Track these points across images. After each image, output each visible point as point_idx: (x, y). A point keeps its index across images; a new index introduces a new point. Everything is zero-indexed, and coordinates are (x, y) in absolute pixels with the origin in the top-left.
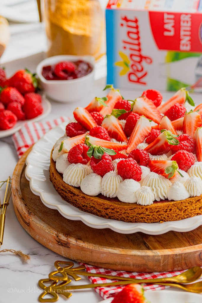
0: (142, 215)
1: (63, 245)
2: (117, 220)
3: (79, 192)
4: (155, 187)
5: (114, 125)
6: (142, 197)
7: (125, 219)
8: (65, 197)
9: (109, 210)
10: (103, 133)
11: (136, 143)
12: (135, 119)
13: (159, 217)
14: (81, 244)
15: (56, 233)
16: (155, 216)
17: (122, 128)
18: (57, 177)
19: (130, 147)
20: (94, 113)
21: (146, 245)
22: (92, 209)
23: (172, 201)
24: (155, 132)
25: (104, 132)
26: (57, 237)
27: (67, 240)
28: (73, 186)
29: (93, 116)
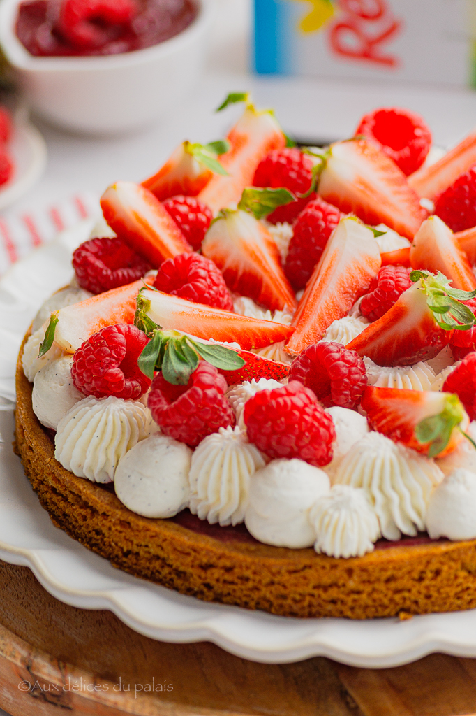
0: (333, 593)
1: (49, 698)
2: (246, 606)
3: (111, 504)
4: (381, 489)
5: (246, 248)
6: (331, 530)
7: (271, 605)
8: (62, 517)
9: (217, 573)
10: (205, 279)
11: (322, 318)
12: (323, 224)
13: (397, 597)
14: (112, 696)
15: (24, 653)
16: (381, 596)
17: (278, 258)
18: (34, 442)
19: (299, 333)
20: (176, 202)
21: (349, 700)
22: (154, 568)
23: (443, 539)
24: (391, 278)
25: (210, 277)
26: (28, 668)
27: (64, 681)
28: (87, 480)
29: (173, 213)
